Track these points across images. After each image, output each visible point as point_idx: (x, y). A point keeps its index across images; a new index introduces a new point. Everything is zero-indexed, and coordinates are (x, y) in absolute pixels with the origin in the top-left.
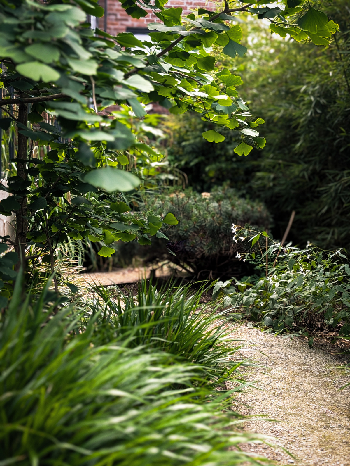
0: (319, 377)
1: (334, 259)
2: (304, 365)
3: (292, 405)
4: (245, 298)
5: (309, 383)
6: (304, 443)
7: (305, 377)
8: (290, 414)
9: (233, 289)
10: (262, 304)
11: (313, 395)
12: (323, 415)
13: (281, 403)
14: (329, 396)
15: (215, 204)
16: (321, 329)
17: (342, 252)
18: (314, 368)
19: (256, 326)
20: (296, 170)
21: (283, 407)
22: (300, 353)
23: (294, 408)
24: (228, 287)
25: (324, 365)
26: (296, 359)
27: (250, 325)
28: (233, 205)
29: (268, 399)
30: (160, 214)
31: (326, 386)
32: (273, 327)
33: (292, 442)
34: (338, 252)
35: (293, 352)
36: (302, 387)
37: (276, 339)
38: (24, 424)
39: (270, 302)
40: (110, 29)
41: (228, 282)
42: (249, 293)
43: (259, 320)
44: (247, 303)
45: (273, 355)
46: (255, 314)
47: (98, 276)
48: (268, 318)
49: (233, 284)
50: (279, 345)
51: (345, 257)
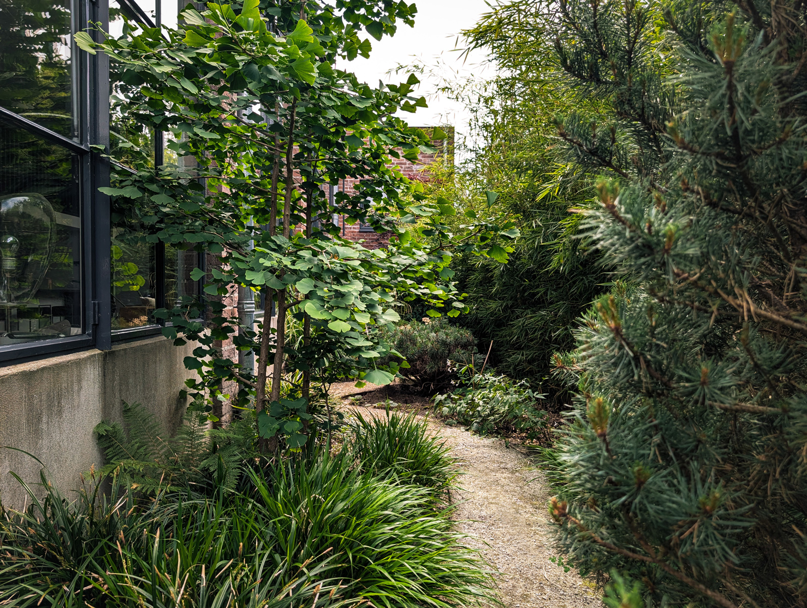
0: (513, 473)
1: (521, 386)
2: (502, 463)
3: (493, 496)
4: (458, 408)
5: (505, 478)
6: (501, 525)
7: (502, 473)
8: (491, 503)
9: (449, 401)
10: (471, 413)
11: (507, 488)
12: (515, 503)
13: (486, 494)
14: (519, 488)
15: (433, 334)
16: (515, 431)
17: (527, 381)
18: (509, 466)
19: (467, 430)
20: (493, 305)
21: (486, 498)
22: (498, 453)
23: (494, 498)
24: (445, 400)
25: (516, 462)
26: (496, 458)
27: (462, 428)
28: (447, 335)
29: (477, 491)
30: (393, 342)
31: (518, 480)
32: (478, 432)
33: (493, 524)
34: (523, 381)
35: (494, 452)
36: (500, 482)
37: (482, 441)
38: (343, 535)
39: (477, 413)
40: (347, 181)
41: (445, 396)
42: (461, 404)
43: (470, 425)
44: (460, 412)
45: (480, 455)
46: (466, 420)
47: (347, 385)
48: (475, 424)
49: (449, 396)
50: (484, 446)
51: (528, 385)
